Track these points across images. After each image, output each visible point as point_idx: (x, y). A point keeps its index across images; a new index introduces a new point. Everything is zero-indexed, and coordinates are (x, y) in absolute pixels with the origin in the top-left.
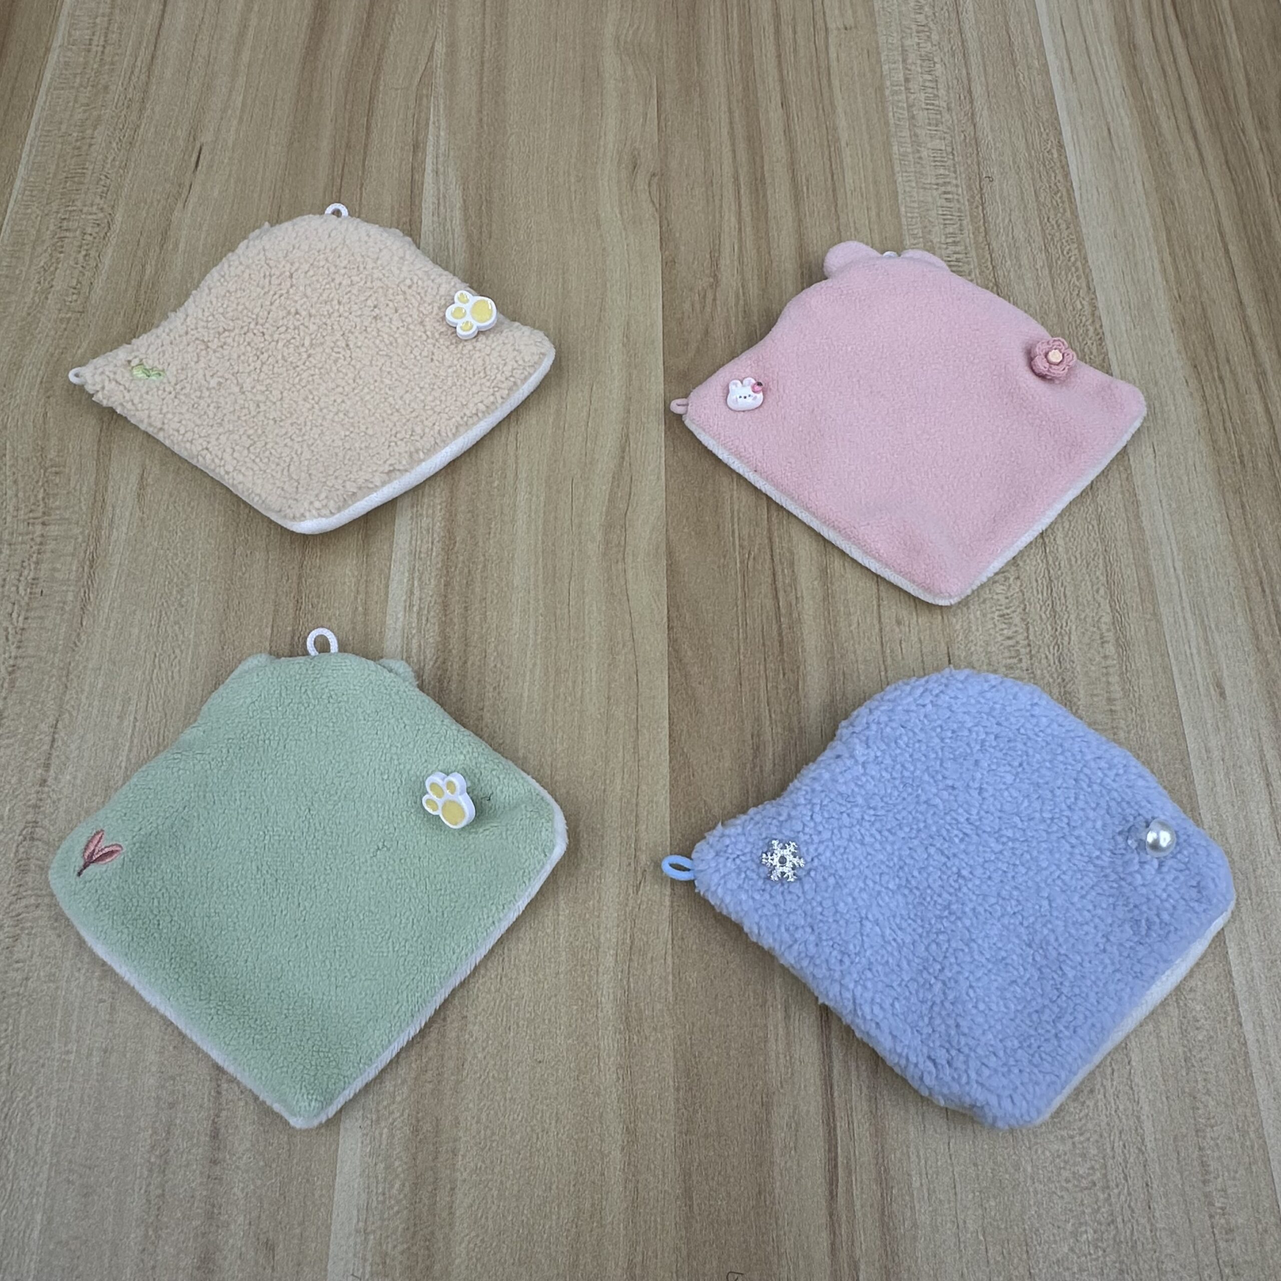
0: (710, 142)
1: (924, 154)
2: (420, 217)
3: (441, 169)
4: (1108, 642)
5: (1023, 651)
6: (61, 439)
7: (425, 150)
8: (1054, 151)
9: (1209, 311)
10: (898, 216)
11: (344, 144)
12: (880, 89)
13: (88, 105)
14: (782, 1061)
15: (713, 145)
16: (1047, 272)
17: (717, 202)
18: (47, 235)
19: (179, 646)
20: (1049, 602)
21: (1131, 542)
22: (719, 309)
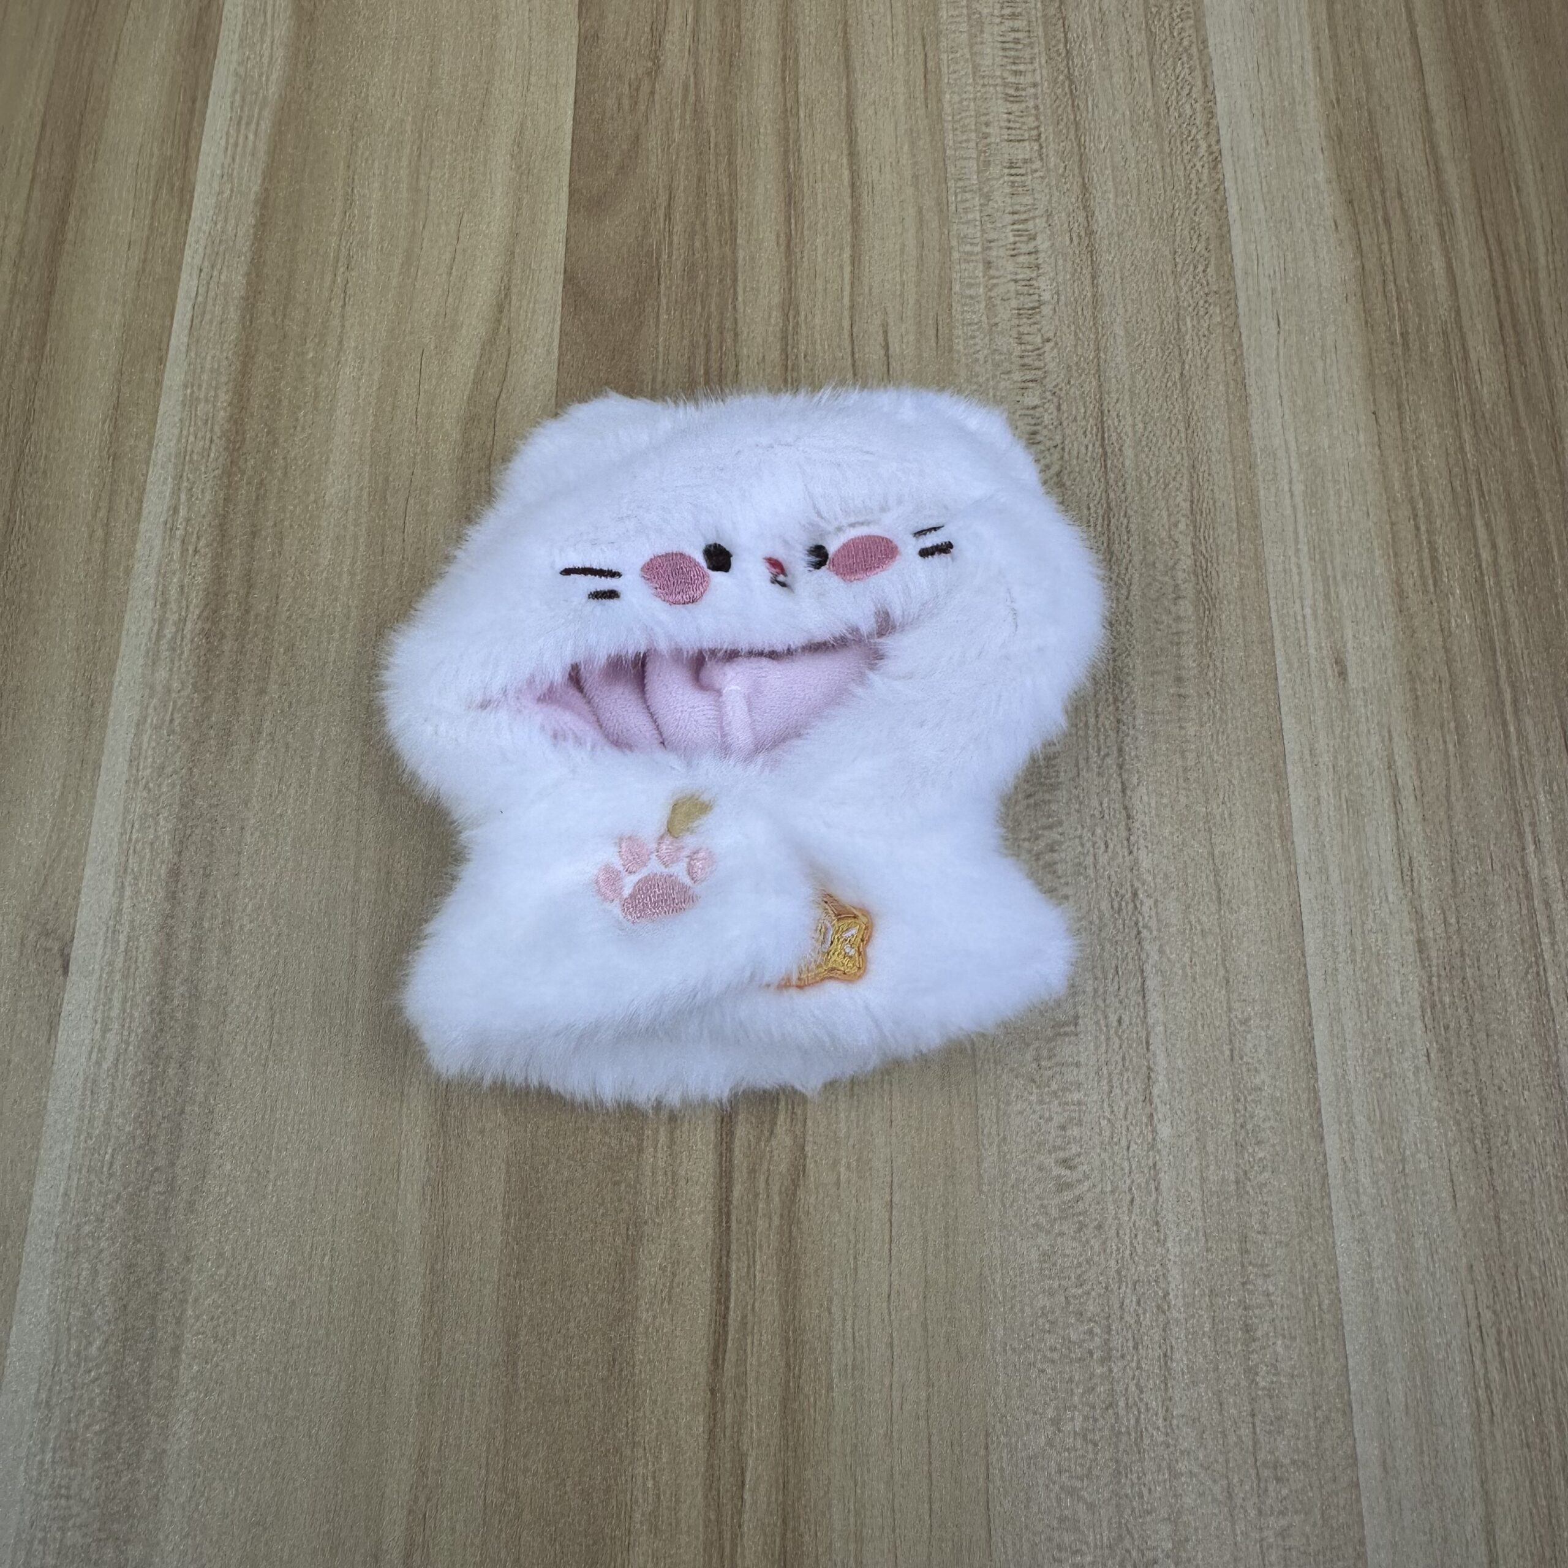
4: (1184, 598)
9: (1379, 122)
21: (1232, 453)
22: (657, 106)
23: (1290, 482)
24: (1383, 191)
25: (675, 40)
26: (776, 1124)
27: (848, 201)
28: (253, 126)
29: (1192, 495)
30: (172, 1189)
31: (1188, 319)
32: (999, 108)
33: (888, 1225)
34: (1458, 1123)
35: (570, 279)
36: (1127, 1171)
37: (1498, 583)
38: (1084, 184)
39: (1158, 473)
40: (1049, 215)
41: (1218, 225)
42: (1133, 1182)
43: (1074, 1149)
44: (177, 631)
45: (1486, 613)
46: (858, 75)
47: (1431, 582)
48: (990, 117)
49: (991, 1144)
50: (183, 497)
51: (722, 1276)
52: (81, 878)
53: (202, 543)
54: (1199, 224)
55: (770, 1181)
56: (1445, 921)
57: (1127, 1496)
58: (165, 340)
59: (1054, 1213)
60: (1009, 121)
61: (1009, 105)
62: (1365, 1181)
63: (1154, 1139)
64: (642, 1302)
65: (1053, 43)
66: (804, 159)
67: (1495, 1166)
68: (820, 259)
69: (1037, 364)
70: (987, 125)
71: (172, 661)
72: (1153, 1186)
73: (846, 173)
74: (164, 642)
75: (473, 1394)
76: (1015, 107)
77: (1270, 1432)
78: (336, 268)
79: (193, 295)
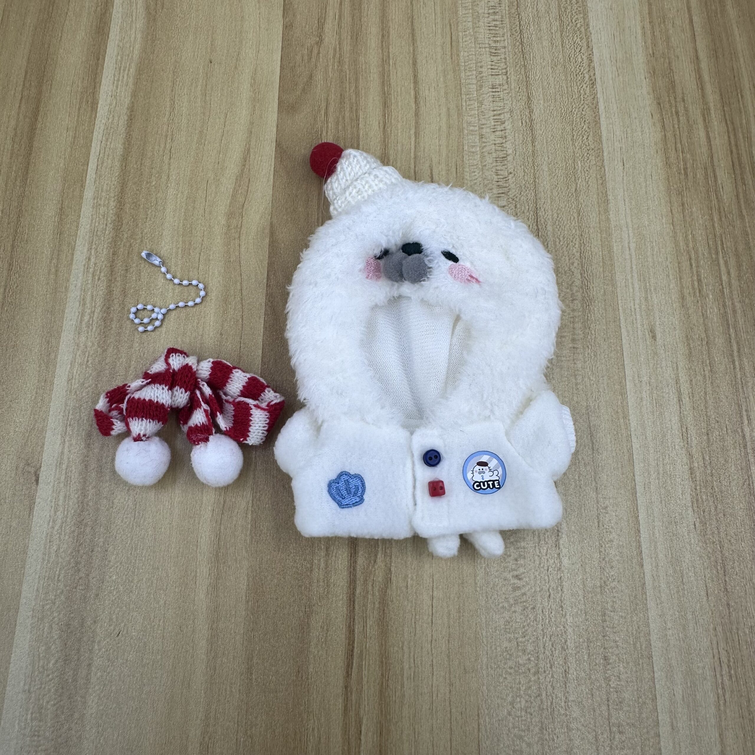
9: (673, 64)
14: (321, 583)
16: (559, 34)
21: (600, 229)
22: (321, 60)
23: (629, 243)
24: (675, 98)
25: (330, 26)
26: (377, 557)
27: (414, 106)
28: (126, 72)
29: (581, 249)
30: (87, 587)
31: (579, 162)
32: (487, 59)
33: (431, 607)
34: (709, 558)
35: (278, 145)
36: (547, 581)
37: (731, 292)
38: (529, 97)
39: (564, 238)
40: (511, 111)
41: (594, 115)
42: (550, 586)
43: (522, 570)
44: (90, 318)
45: (724, 306)
46: (418, 42)
47: (697, 291)
48: (483, 63)
49: (481, 568)
50: (93, 251)
51: (351, 631)
52: (45, 437)
53: (102, 274)
54: (585, 115)
55: (374, 586)
56: (704, 459)
57: (546, 740)
58: (84, 175)
59: (512, 601)
60: (492, 65)
61: (492, 57)
62: (663, 586)
63: (560, 565)
64: (312, 643)
65: (514, 26)
66: (392, 86)
67: (727, 580)
68: (399, 134)
69: (505, 185)
70: (481, 67)
71: (88, 333)
72: (559, 589)
73: (413, 93)
74: (84, 323)
75: (231, 687)
76: (495, 59)
77: (616, 709)
78: (166, 140)
79: (98, 154)
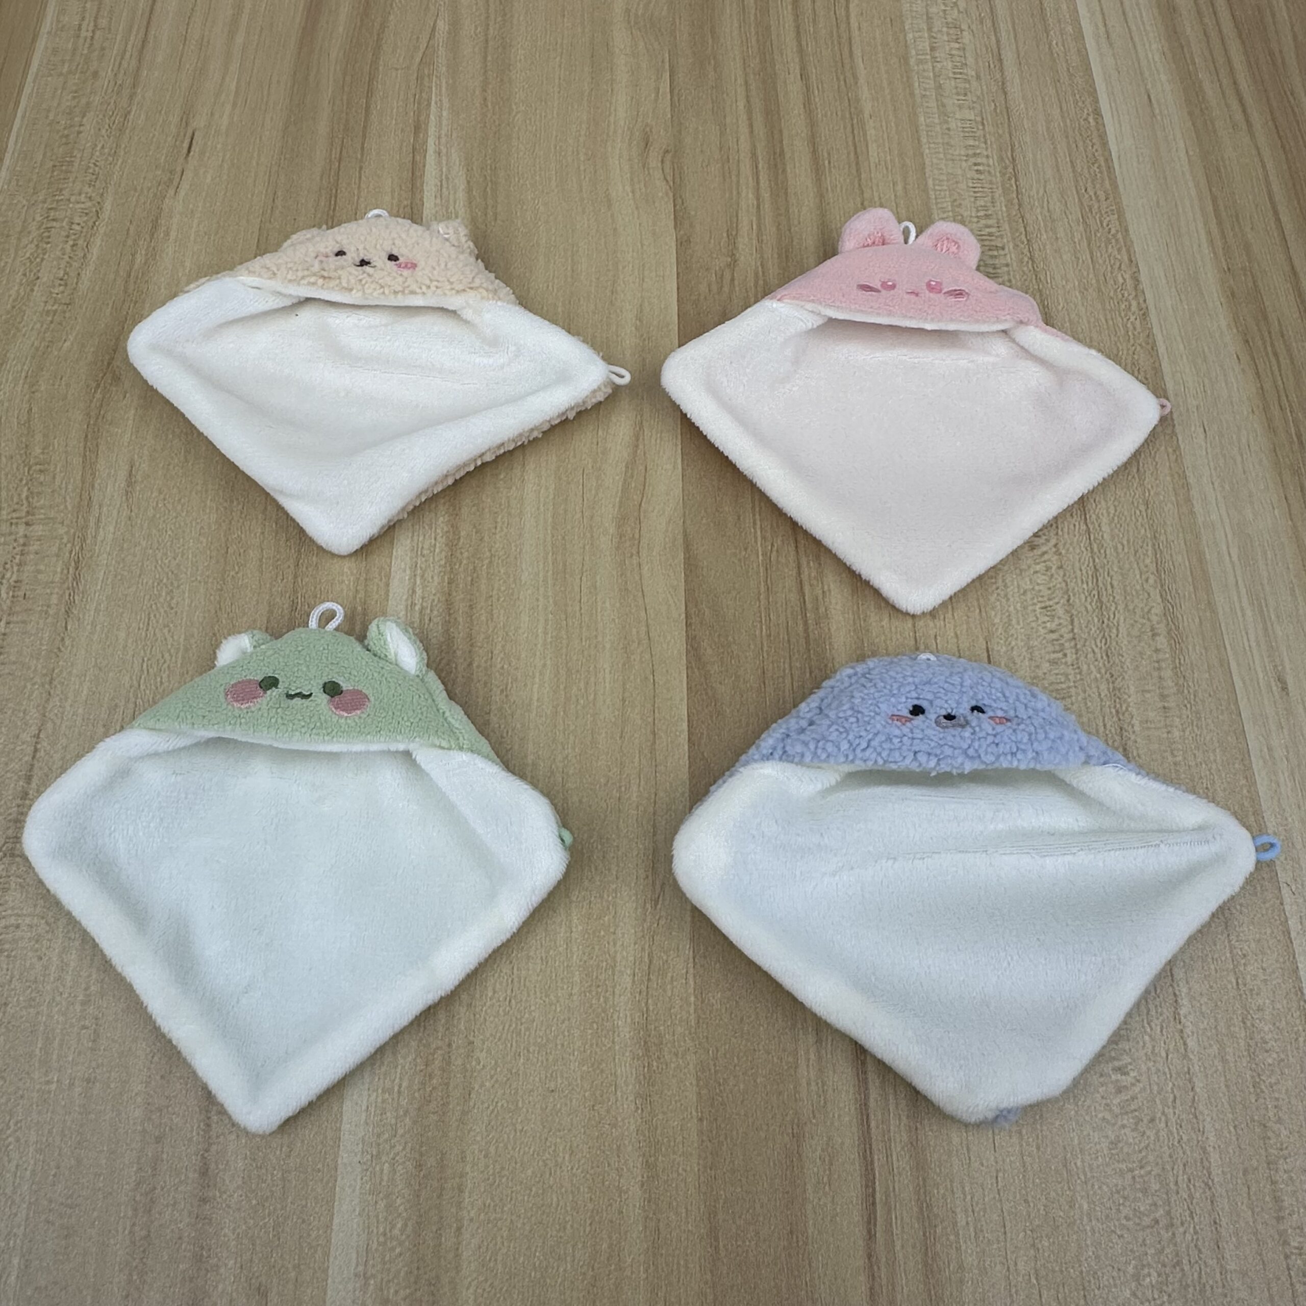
0: (725, 117)
1: (953, 125)
2: (422, 200)
3: (444, 151)
4: (1159, 635)
5: (1067, 645)
6: (45, 436)
7: (426, 130)
8: (1091, 120)
9: (1260, 283)
10: (926, 190)
11: (342, 127)
12: (905, 59)
13: (76, 92)
14: (813, 1087)
15: (728, 120)
16: (1085, 244)
17: (734, 178)
18: (33, 226)
19: (169, 651)
20: (1095, 592)
21: (1182, 527)
22: (737, 289)
23: (1228, 547)
24: (1269, 332)
25: (743, 242)
29: (1156, 558)
36: (1168, 1077)
39: (1129, 543)
43: (1126, 1059)
50: (418, 580)
51: (868, 1164)
53: (435, 614)
59: (1116, 1110)
63: (1186, 1050)
64: (808, 1186)
65: (1017, 234)
72: (1189, 1088)
75: (686, 1261)
